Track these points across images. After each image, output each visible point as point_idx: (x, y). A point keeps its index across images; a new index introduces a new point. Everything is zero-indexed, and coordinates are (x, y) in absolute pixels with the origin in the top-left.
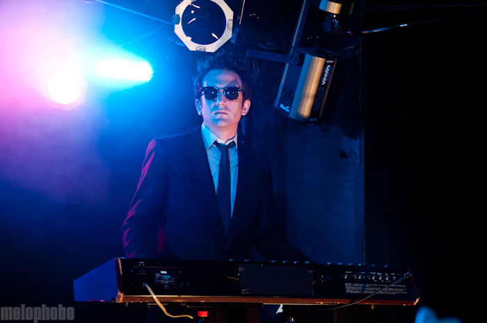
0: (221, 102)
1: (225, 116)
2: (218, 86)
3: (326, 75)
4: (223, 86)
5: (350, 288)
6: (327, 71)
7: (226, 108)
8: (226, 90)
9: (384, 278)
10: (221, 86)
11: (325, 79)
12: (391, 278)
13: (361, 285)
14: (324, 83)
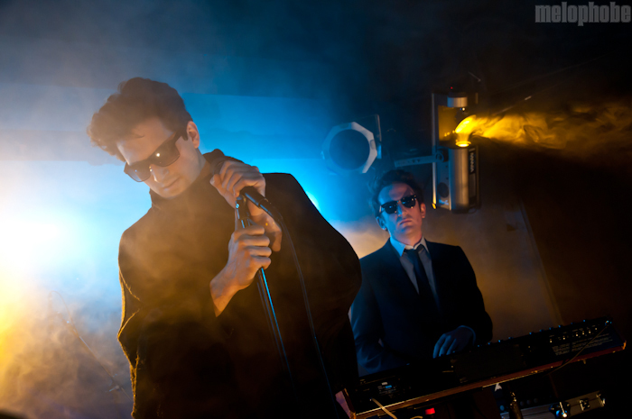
0: (402, 213)
1: (409, 224)
2: (395, 199)
3: (472, 163)
4: (399, 198)
5: (558, 351)
6: (472, 159)
7: (408, 216)
8: (402, 200)
9: (586, 332)
10: (398, 199)
11: (472, 166)
12: (593, 330)
13: (568, 345)
14: (472, 170)
